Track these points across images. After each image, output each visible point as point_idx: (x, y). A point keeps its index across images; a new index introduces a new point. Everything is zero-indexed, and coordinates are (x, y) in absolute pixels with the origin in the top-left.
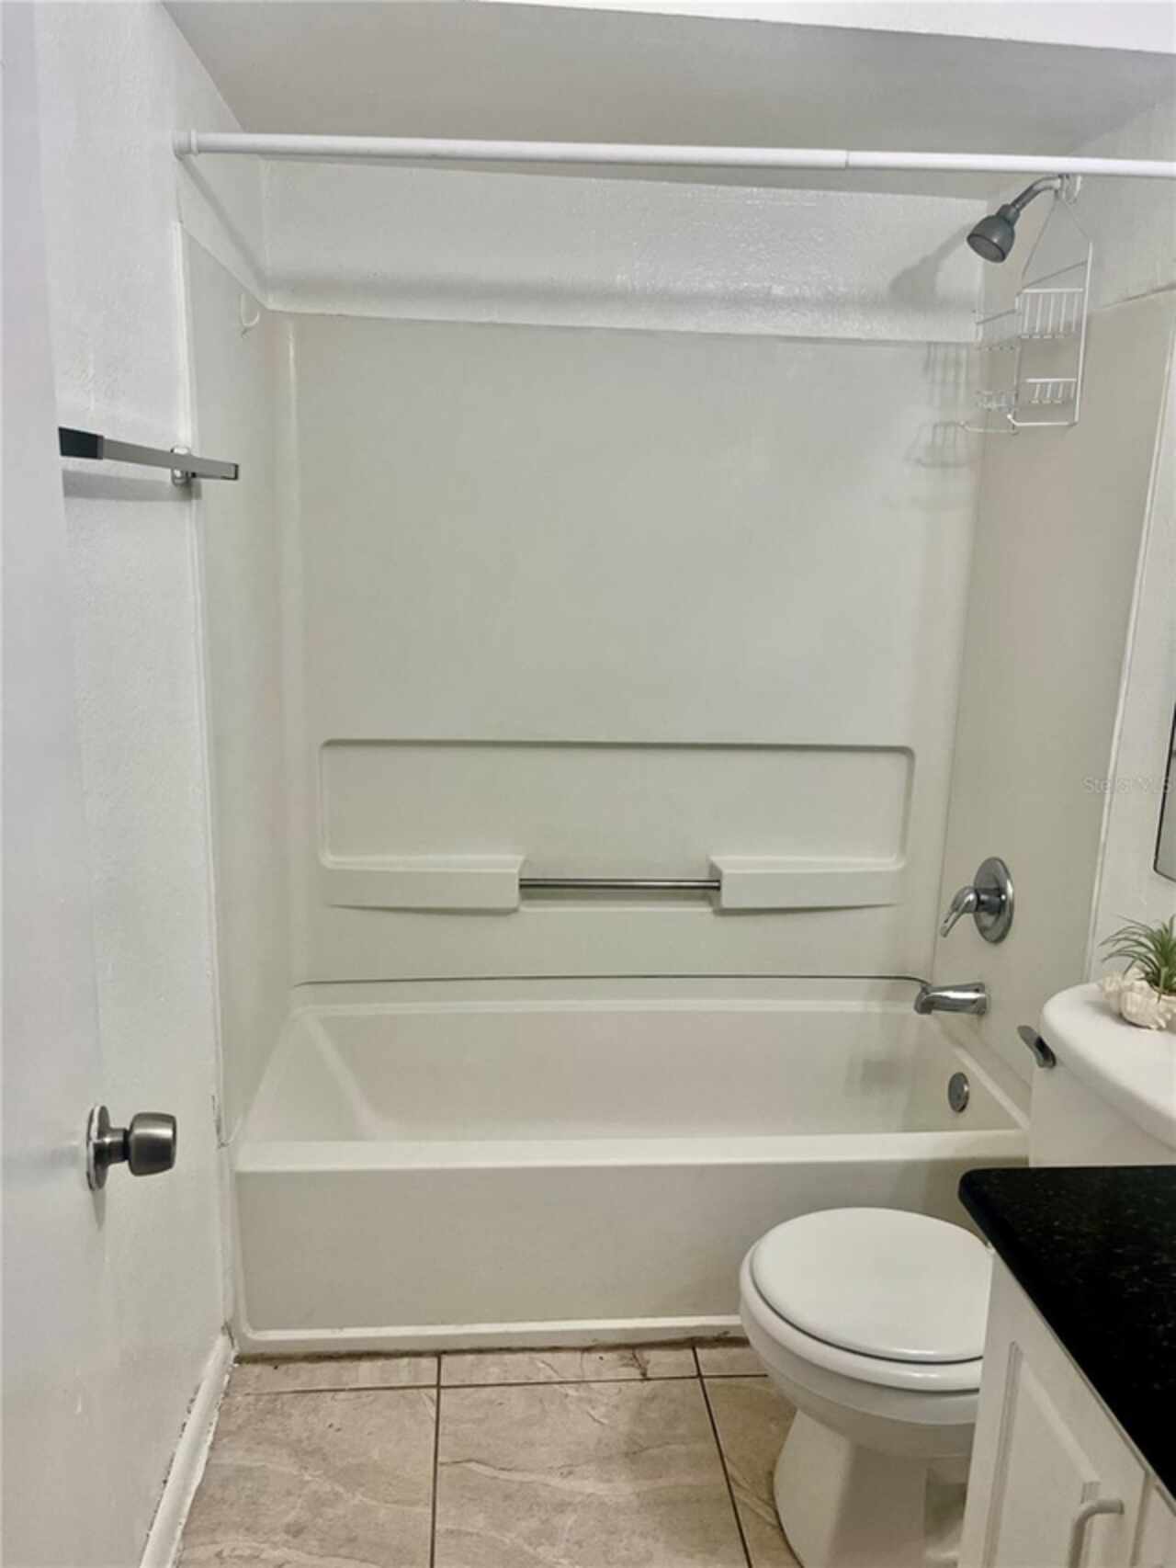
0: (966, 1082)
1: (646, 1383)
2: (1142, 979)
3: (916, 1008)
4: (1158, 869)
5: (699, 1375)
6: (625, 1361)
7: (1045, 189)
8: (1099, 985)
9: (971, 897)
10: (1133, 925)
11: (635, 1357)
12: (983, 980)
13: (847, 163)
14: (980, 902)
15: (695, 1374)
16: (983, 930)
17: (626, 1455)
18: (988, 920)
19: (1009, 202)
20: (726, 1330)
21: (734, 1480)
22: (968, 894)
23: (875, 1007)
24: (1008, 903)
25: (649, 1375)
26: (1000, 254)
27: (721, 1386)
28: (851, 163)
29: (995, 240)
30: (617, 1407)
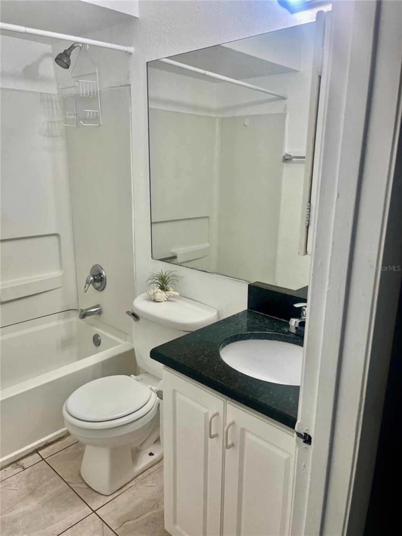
0: (99, 336)
1: (25, 470)
2: (159, 289)
3: (80, 318)
4: (153, 258)
5: (43, 459)
6: (14, 468)
7: (77, 46)
8: (147, 294)
9: (92, 278)
10: (152, 274)
11: (18, 465)
12: (99, 303)
13: (25, 31)
14: (95, 279)
15: (41, 459)
16: (97, 289)
17: (30, 494)
18: (98, 285)
19: (67, 49)
20: (47, 441)
21: (69, 482)
22: (91, 278)
23: (62, 322)
24: (104, 277)
25: (25, 468)
26: (67, 66)
27: (52, 459)
28: (27, 32)
29: (65, 61)
30: (19, 482)
